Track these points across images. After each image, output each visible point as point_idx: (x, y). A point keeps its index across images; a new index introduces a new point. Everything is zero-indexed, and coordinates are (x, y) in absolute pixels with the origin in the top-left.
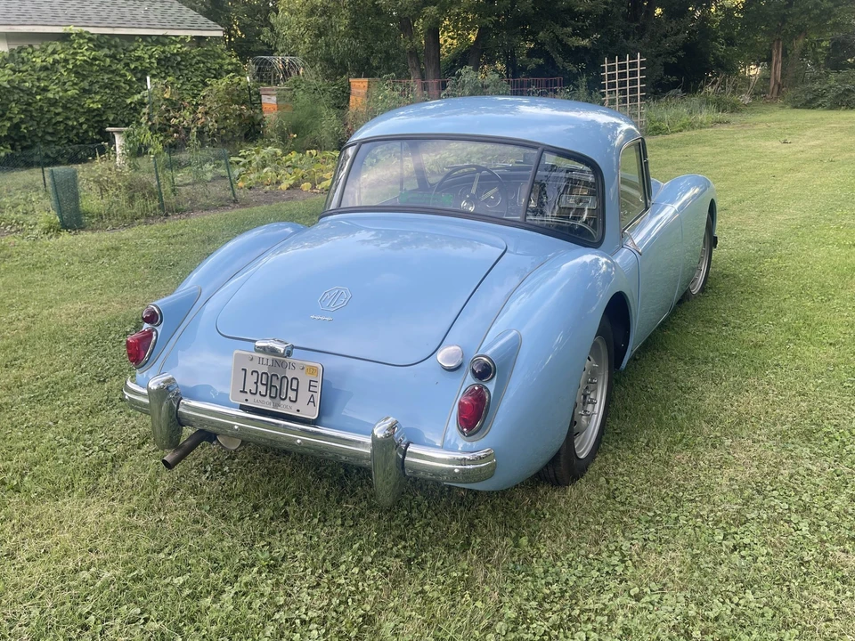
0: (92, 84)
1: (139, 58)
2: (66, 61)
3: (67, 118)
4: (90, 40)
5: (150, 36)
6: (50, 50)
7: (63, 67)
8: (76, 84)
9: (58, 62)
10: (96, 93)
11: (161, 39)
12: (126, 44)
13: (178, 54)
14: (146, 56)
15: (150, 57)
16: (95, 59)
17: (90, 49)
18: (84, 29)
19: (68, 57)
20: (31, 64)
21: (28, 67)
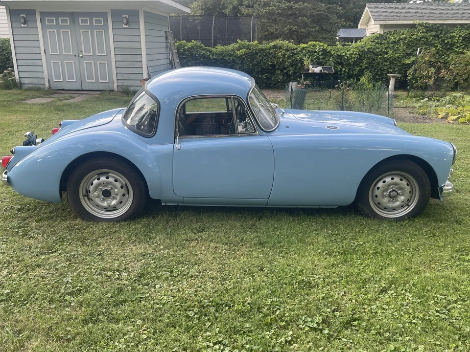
0: (414, 51)
1: (453, 37)
2: (406, 38)
3: (390, 68)
4: (426, 27)
5: (467, 24)
6: (402, 33)
7: (403, 42)
8: (404, 51)
9: (402, 39)
12: (449, 29)
14: (458, 36)
15: (460, 36)
16: (423, 37)
17: (423, 32)
18: (425, 22)
19: (408, 36)
20: (388, 40)
21: (386, 41)
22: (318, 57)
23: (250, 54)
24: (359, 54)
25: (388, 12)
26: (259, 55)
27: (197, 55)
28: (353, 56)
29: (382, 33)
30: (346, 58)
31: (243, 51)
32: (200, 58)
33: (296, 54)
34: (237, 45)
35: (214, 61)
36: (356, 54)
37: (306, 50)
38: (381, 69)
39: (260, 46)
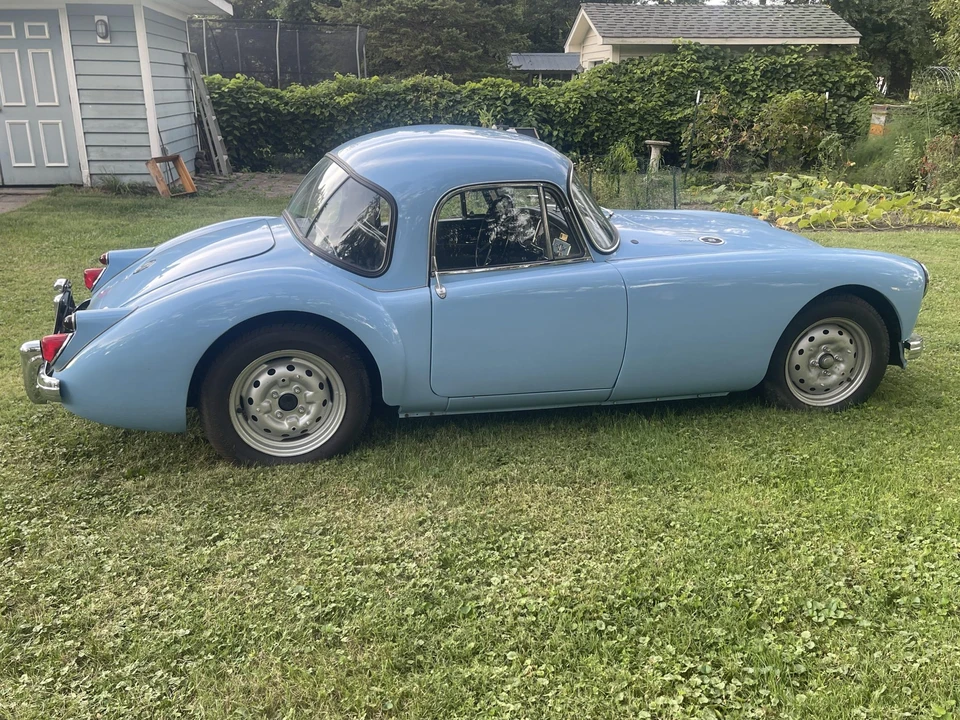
0: (680, 95)
1: (745, 70)
2: (663, 72)
3: (641, 129)
4: (697, 51)
5: (766, 46)
6: (654, 61)
7: (659, 78)
8: (663, 96)
9: (656, 74)
10: (680, 106)
11: (778, 48)
12: (736, 54)
13: (791, 64)
14: (753, 68)
15: (757, 69)
16: (693, 71)
17: (692, 60)
18: (694, 41)
19: (667, 69)
20: (631, 75)
21: (627, 78)
22: (504, 109)
23: (365, 103)
24: (582, 103)
25: (626, 21)
26: (384, 104)
27: (251, 106)
28: (571, 106)
29: (617, 61)
30: (558, 110)
31: (350, 97)
32: (259, 112)
33: (459, 102)
34: (334, 85)
35: (289, 118)
36: (576, 102)
37: (479, 94)
38: (624, 130)
39: (385, 88)
